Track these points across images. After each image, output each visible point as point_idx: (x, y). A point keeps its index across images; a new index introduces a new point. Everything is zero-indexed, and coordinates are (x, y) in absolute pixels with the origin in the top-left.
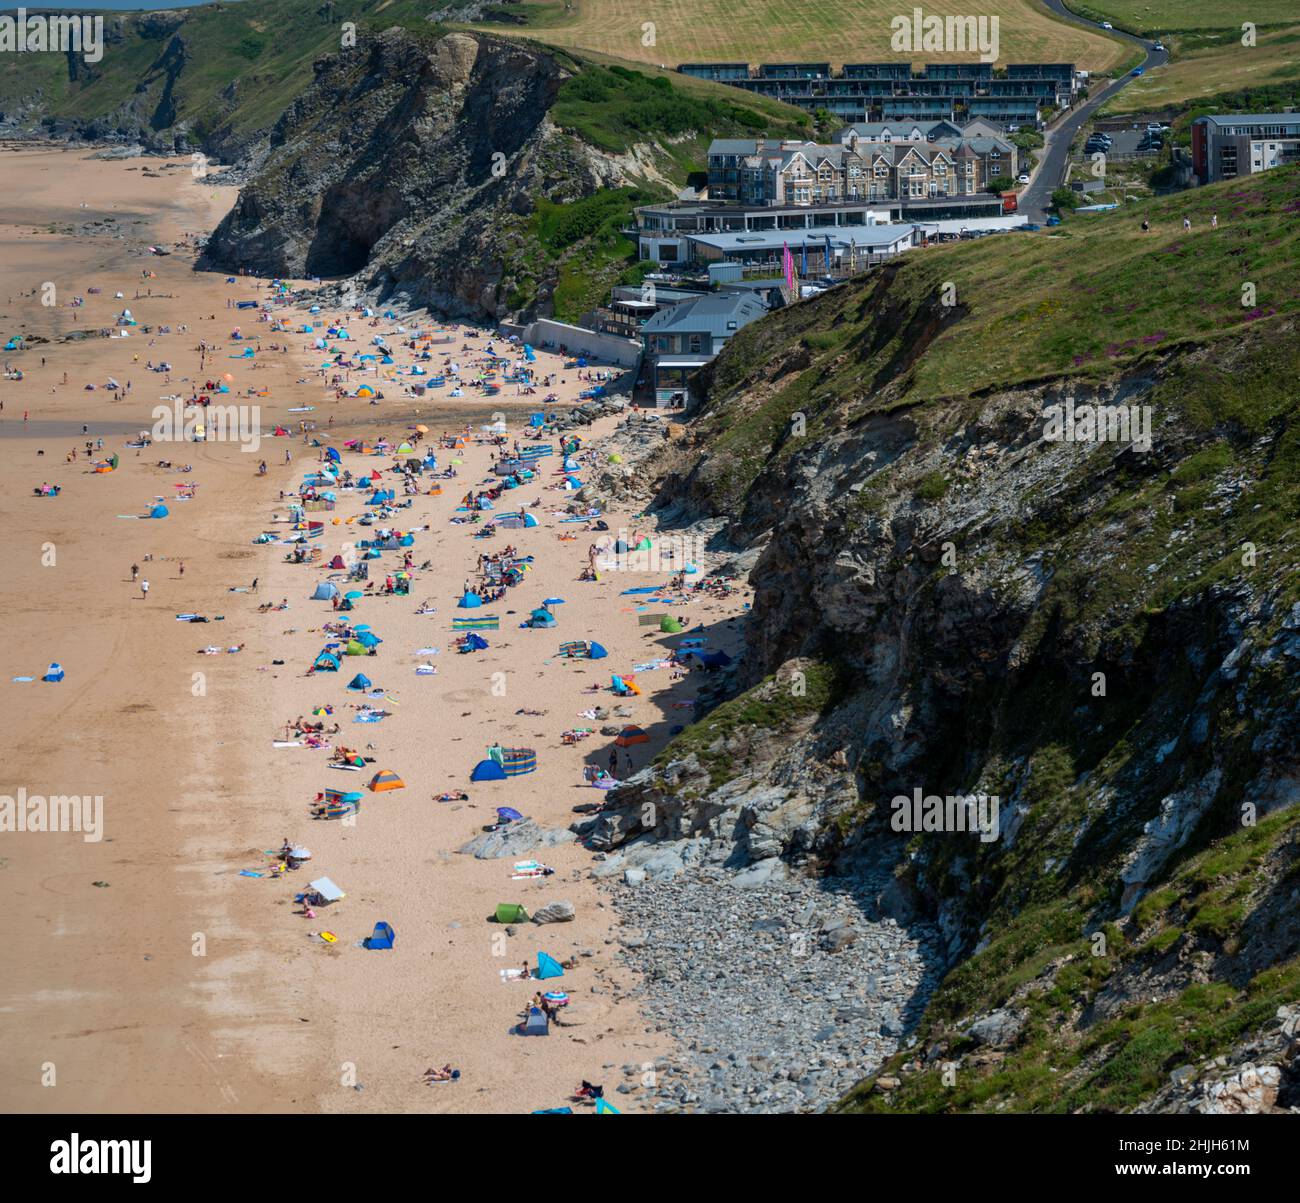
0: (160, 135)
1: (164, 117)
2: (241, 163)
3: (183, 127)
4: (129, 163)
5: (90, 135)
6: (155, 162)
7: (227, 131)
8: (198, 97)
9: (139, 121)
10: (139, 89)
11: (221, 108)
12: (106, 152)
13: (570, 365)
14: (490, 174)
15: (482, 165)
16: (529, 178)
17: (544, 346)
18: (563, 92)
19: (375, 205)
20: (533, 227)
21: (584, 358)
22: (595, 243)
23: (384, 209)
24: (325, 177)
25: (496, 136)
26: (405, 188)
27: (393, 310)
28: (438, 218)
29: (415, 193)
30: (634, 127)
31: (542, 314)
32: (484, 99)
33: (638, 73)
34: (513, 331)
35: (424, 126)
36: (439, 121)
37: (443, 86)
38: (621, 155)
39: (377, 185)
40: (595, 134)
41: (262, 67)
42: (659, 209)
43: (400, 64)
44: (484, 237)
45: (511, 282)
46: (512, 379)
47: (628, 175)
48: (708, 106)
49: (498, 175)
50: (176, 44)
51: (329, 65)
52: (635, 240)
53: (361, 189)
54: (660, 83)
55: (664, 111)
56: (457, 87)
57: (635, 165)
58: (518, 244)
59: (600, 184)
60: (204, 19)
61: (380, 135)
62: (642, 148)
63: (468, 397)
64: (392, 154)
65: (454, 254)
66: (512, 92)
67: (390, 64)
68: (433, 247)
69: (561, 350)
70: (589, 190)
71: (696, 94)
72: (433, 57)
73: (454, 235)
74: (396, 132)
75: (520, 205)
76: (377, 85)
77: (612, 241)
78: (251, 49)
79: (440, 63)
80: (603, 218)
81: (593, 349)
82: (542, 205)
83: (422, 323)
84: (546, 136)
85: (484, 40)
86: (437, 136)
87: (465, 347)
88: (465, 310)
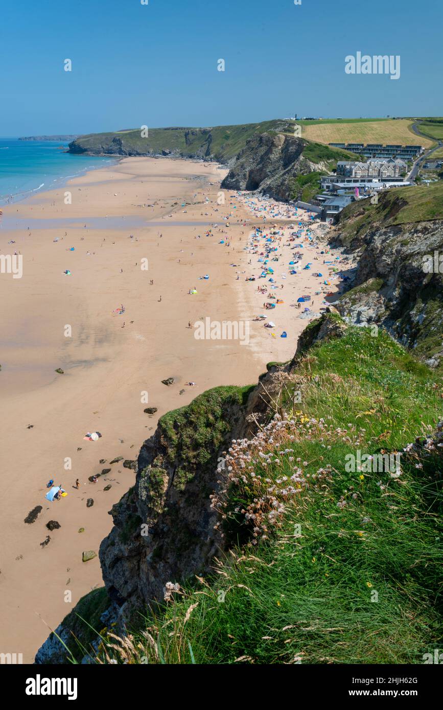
0: (207, 157)
1: (208, 153)
2: (226, 164)
3: (212, 156)
4: (200, 164)
5: (191, 157)
6: (206, 164)
7: (222, 157)
8: (215, 149)
9: (202, 154)
10: (202, 146)
11: (221, 151)
12: (195, 161)
13: (305, 212)
14: (287, 168)
15: (285, 166)
16: (296, 169)
17: (299, 208)
18: (305, 149)
19: (261, 174)
20: (297, 180)
21: (309, 210)
22: (312, 184)
23: (263, 175)
24: (249, 168)
25: (288, 159)
26: (268, 171)
27: (265, 198)
28: (275, 177)
29: (270, 172)
30: (320, 158)
31: (299, 200)
32: (286, 150)
33: (321, 145)
34: (292, 204)
35: (272, 156)
36: (275, 155)
37: (277, 147)
38: (318, 164)
39: (261, 170)
40: (313, 159)
41: (230, 142)
42: (326, 177)
43: (267, 141)
44: (286, 182)
45: (292, 193)
46: (293, 215)
47: (319, 169)
48: (337, 153)
49: (289, 168)
50: (210, 136)
51: (249, 141)
52: (321, 184)
53: (258, 170)
54: (327, 148)
55: (328, 154)
56: (280, 147)
57: (320, 167)
58: (294, 184)
59: (312, 171)
60: (216, 130)
61: (262, 158)
62: (322, 163)
63: (284, 218)
64: (265, 163)
65: (279, 186)
66: (292, 149)
67: (264, 142)
68: (274, 184)
69: (302, 208)
70: (310, 172)
71: (335, 150)
72: (274, 140)
73: (279, 182)
74: (266, 157)
75: (295, 175)
76: (261, 146)
77: (315, 184)
78: (227, 137)
79: (276, 142)
80: (313, 179)
81: (311, 209)
82: (299, 175)
83: (273, 201)
84: (301, 159)
85: (286, 136)
86: (275, 159)
87: (282, 207)
88: (281, 199)
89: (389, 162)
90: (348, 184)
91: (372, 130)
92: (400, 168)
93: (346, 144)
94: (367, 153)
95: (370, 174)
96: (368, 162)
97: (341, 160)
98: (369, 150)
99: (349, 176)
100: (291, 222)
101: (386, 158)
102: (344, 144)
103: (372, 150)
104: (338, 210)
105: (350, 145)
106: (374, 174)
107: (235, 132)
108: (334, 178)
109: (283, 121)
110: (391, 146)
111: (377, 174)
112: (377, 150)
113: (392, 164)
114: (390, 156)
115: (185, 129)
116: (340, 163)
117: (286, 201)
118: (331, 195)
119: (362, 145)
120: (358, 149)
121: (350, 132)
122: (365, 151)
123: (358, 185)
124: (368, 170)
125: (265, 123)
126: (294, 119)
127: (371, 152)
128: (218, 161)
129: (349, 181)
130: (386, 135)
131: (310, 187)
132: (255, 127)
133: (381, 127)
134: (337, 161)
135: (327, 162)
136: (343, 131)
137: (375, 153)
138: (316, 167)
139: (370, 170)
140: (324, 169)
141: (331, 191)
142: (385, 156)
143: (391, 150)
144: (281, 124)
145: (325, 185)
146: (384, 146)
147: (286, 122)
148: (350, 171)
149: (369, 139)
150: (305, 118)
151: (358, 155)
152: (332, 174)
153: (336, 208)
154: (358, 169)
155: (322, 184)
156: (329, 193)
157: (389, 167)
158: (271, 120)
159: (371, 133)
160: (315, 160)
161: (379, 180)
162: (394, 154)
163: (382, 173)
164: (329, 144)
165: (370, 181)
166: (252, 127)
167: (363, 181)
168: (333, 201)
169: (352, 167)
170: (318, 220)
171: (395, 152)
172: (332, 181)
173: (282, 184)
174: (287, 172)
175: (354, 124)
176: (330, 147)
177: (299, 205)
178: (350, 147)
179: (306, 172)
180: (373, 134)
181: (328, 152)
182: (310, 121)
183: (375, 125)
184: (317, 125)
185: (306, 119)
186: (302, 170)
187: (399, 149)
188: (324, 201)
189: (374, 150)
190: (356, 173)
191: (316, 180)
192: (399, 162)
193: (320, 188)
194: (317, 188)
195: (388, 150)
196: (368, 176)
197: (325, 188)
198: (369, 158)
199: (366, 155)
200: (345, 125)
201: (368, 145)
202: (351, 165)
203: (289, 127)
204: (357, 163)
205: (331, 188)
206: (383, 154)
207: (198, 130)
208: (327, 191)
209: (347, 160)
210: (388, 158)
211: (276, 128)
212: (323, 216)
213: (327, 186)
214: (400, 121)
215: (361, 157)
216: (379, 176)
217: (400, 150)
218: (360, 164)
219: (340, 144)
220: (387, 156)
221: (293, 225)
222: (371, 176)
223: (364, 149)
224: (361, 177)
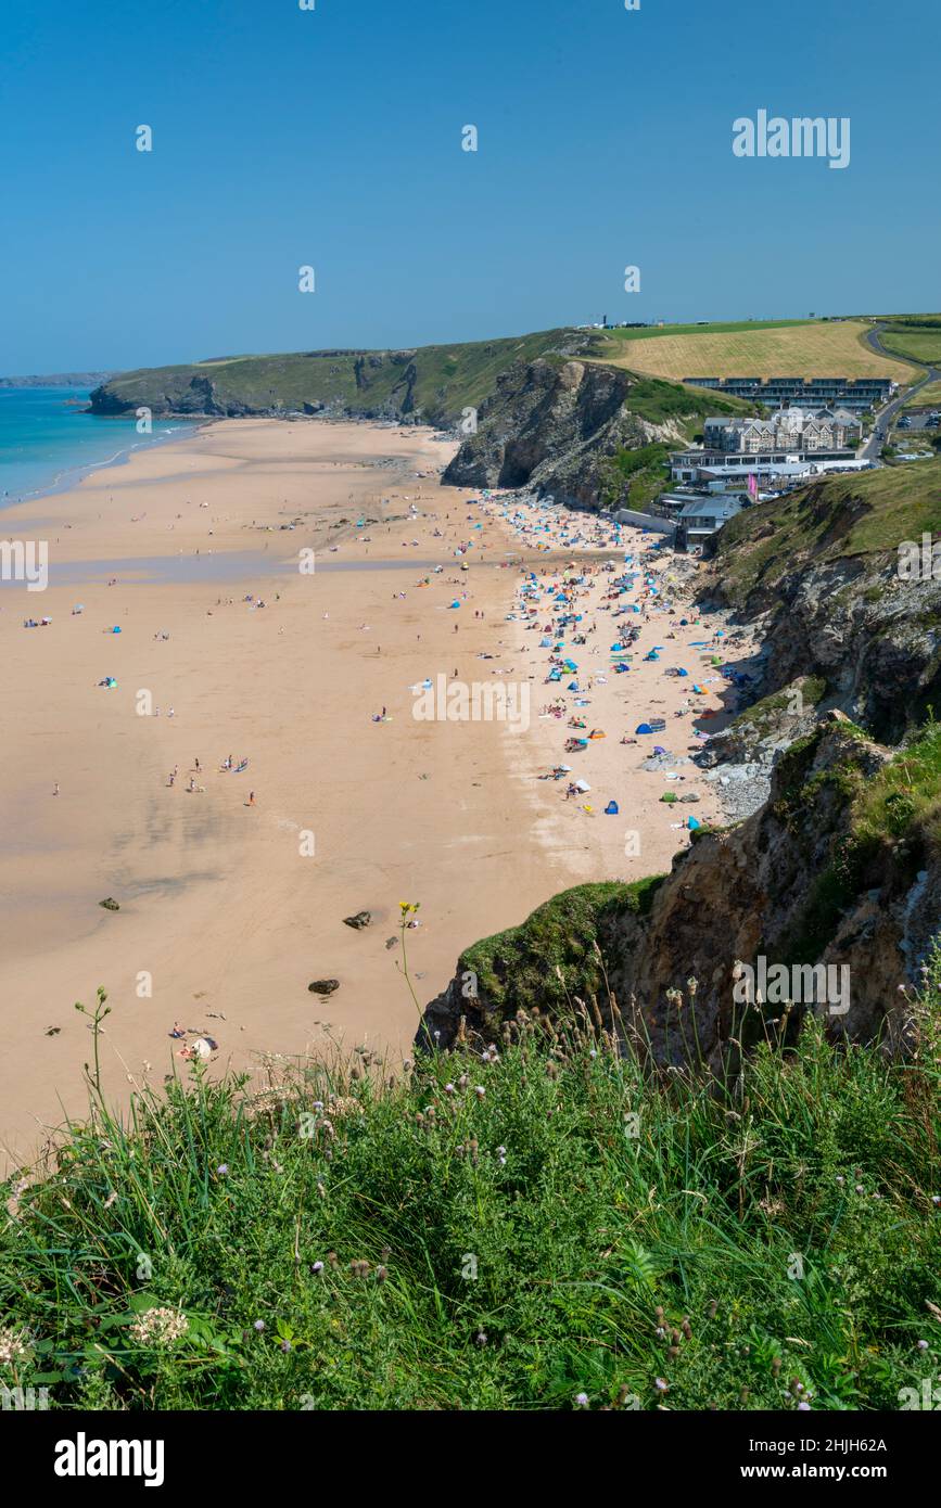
0: (407, 416)
1: (407, 407)
2: (452, 430)
3: (418, 412)
4: (392, 430)
5: (370, 416)
6: (406, 430)
7: (441, 414)
8: (425, 396)
9: (395, 409)
10: (394, 392)
11: (438, 402)
12: (380, 424)
13: (638, 533)
14: (591, 436)
15: (587, 431)
16: (614, 437)
17: (624, 523)
18: (630, 393)
19: (532, 451)
20: (616, 462)
21: (647, 529)
22: (650, 471)
23: (537, 453)
24: (506, 437)
25: (593, 416)
26: (548, 443)
27: (546, 504)
28: (566, 458)
29: (553, 445)
30: (666, 411)
31: (623, 506)
32: (588, 396)
33: (667, 383)
34: (608, 515)
35: (557, 411)
36: (564, 408)
37: (567, 389)
38: (661, 425)
39: (533, 441)
40: (648, 414)
41: (457, 380)
42: (681, 453)
43: (543, 378)
44: (592, 468)
45: (605, 491)
46: (611, 539)
47: (665, 436)
48: (704, 400)
49: (597, 435)
50: (412, 367)
51: (504, 378)
52: (670, 468)
53: (525, 443)
54: (679, 388)
55: (682, 403)
56: (574, 390)
57: (667, 431)
58: (609, 471)
59: (650, 440)
60: (425, 355)
61: (534, 415)
62: (671, 422)
63: (592, 548)
64: (541, 425)
65: (576, 476)
66: (603, 393)
67: (538, 378)
68: (565, 473)
69: (632, 525)
70: (644, 443)
71: (697, 394)
72: (561, 374)
73: (575, 467)
74: (543, 414)
75: (610, 452)
76: (532, 389)
77: (658, 470)
78: (450, 370)
79: (565, 378)
80: (652, 458)
81: (650, 525)
82: (621, 452)
83: (562, 511)
84: (623, 415)
85: (587, 366)
86: (564, 416)
87: (583, 523)
88: (581, 504)
89: (820, 416)
90: (733, 467)
91: (779, 346)
92: (847, 431)
93: (722, 379)
94: (769, 398)
95: (779, 445)
96: (774, 419)
97: (713, 415)
98: (775, 391)
99: (733, 451)
100: (608, 556)
101: (813, 407)
102: (718, 379)
103: (781, 390)
104: (714, 526)
105: (730, 381)
106: (788, 445)
107: (469, 358)
108: (699, 455)
109: (575, 332)
110: (823, 381)
111: (794, 444)
112: (792, 390)
113: (827, 421)
114: (823, 404)
115: (353, 353)
116: (711, 422)
117: (594, 509)
118: (695, 494)
119: (759, 381)
120: (749, 389)
121: (729, 353)
122: (766, 394)
123: (753, 468)
124: (775, 436)
125: (537, 336)
126: (602, 326)
127: (778, 395)
128: (431, 424)
129: (733, 462)
130: (811, 357)
131: (646, 476)
132: (512, 346)
133: (797, 340)
134: (704, 417)
135: (682, 421)
136: (712, 350)
137: (787, 399)
138: (658, 432)
139: (780, 435)
140: (676, 436)
141: (695, 484)
142: (811, 404)
143: (824, 390)
144: (572, 339)
145: (680, 471)
146: (808, 380)
147: (583, 333)
148: (736, 440)
149: (772, 368)
150: (625, 323)
151: (749, 403)
152: (694, 446)
153: (708, 521)
154: (752, 434)
155: (673, 469)
156: (691, 489)
157: (821, 427)
158: (549, 328)
159: (777, 354)
160: (656, 417)
161: (801, 458)
162: (830, 399)
163: (807, 441)
164: (684, 381)
165: (781, 460)
166: (508, 345)
167: (764, 460)
168: (700, 507)
169: (740, 430)
170: (669, 551)
171: (833, 395)
172: (695, 462)
173: (583, 471)
174: (595, 445)
175: (738, 335)
176: (686, 386)
177: (623, 518)
178: (731, 386)
179: (637, 444)
180: (781, 356)
181: (683, 399)
182: (637, 329)
183: (783, 335)
184: (653, 339)
185: (628, 326)
186: (627, 439)
187: (841, 387)
188: (679, 507)
189: (786, 391)
190: (747, 443)
191: (660, 462)
192: (843, 416)
193: (668, 479)
194: (661, 479)
195: (817, 391)
196: (776, 448)
197: (680, 477)
198: (775, 408)
199: (767, 403)
200: (715, 337)
201: (772, 381)
202: (736, 426)
203: (591, 344)
204: (749, 420)
205: (694, 478)
206: (806, 399)
207: (383, 354)
208: (685, 485)
209: (725, 415)
210: (818, 407)
211: (561, 348)
212: (679, 541)
213: (684, 474)
214: (840, 324)
215: (758, 407)
216: (800, 447)
217: (844, 390)
218: (757, 423)
219: (708, 380)
220: (816, 404)
221: (612, 562)
222: (783, 450)
223: (763, 390)
224: (761, 451)
